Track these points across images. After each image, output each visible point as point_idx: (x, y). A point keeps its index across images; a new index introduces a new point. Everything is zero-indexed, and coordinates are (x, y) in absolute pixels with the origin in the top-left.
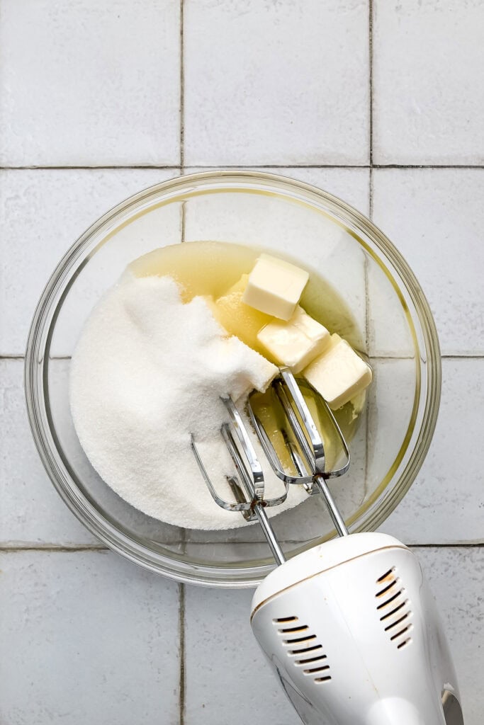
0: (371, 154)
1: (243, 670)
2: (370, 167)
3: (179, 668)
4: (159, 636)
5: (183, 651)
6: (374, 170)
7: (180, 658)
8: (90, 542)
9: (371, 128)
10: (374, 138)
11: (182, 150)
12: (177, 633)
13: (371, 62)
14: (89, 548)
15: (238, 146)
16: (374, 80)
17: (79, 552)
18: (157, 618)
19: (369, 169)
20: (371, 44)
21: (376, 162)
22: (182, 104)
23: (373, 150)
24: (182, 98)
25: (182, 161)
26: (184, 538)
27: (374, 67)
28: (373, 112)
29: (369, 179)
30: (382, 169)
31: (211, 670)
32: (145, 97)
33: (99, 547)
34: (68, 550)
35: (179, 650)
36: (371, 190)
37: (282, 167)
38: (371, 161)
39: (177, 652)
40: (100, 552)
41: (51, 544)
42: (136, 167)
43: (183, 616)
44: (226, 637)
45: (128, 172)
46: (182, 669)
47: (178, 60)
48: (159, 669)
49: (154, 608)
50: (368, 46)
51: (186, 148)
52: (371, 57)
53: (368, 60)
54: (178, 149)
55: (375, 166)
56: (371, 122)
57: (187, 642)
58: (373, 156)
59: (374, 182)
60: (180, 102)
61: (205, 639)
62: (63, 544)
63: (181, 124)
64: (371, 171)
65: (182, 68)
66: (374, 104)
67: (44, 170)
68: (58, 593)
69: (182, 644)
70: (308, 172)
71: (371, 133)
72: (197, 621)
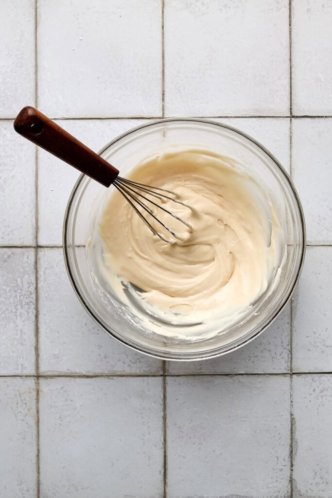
0: (291, 109)
1: (206, 458)
2: (290, 117)
3: (163, 456)
4: (150, 435)
5: (165, 445)
6: (293, 119)
7: (163, 450)
8: (102, 372)
9: (291, 91)
10: (293, 98)
11: (163, 106)
12: (161, 433)
13: (291, 46)
14: (102, 376)
15: (201, 103)
16: (292, 58)
17: (94, 379)
18: (148, 423)
19: (290, 118)
20: (290, 34)
21: (294, 114)
22: (163, 75)
23: (292, 106)
24: (163, 71)
25: (163, 114)
26: (164, 372)
27: (292, 49)
28: (292, 80)
29: (289, 125)
30: (298, 119)
31: (184, 458)
32: (138, 70)
33: (109, 375)
34: (88, 377)
35: (163, 444)
36: (291, 133)
37: (231, 117)
38: (291, 114)
39: (162, 446)
40: (109, 379)
41: (76, 373)
42: (132, 118)
43: (166, 421)
44: (194, 435)
45: (127, 121)
46: (165, 457)
47: (161, 46)
48: (149, 457)
49: (146, 416)
50: (288, 35)
51: (166, 104)
52: (291, 43)
53: (289, 45)
54: (161, 106)
55: (293, 117)
56: (291, 87)
57: (168, 439)
58: (292, 110)
59: (293, 128)
60: (162, 74)
61: (180, 437)
62: (84, 373)
63: (163, 89)
64: (291, 120)
65: (163, 51)
66: (292, 75)
67: (70, 120)
68: (81, 406)
69: (165, 440)
70: (248, 120)
71: (291, 94)
72: (175, 424)
